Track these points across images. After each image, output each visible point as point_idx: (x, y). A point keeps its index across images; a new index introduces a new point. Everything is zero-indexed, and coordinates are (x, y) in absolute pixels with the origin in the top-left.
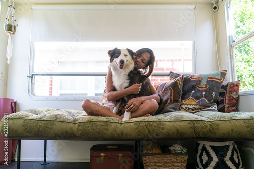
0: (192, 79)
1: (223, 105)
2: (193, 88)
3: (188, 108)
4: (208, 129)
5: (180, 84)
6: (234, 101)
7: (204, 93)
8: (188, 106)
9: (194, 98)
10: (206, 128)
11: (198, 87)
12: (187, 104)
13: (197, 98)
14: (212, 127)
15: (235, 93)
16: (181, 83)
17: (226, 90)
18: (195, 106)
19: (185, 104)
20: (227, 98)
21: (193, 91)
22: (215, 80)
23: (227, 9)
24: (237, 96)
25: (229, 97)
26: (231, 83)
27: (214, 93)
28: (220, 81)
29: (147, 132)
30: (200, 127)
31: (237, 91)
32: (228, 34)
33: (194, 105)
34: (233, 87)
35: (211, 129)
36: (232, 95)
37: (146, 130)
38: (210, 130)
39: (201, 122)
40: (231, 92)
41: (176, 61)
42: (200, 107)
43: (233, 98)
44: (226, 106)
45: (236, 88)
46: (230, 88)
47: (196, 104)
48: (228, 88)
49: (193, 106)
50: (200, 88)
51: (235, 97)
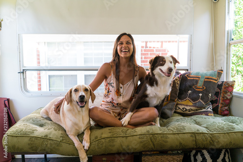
0: (188, 78)
1: (217, 105)
2: (190, 87)
3: (185, 110)
4: (208, 142)
5: (178, 84)
6: (228, 101)
7: (201, 95)
8: (185, 107)
9: (191, 99)
10: (207, 141)
11: (195, 87)
12: (184, 105)
13: (194, 99)
14: (212, 140)
15: (229, 94)
16: (178, 82)
17: (220, 89)
18: (192, 108)
19: (182, 105)
20: (221, 98)
21: (190, 92)
22: (212, 80)
23: (229, 3)
24: (231, 96)
25: (223, 97)
26: (226, 82)
27: (210, 95)
28: (216, 82)
29: (152, 145)
30: (201, 140)
31: (231, 92)
32: (227, 29)
33: (191, 106)
34: (228, 87)
35: (211, 141)
36: (226, 95)
37: (151, 143)
38: (211, 143)
39: (202, 135)
40: (226, 93)
41: (166, 42)
42: (196, 108)
43: (227, 98)
44: (220, 105)
45: (230, 88)
46: (225, 88)
47: (193, 106)
48: (223, 87)
49: (190, 108)
50: (197, 88)
51: (229, 97)
